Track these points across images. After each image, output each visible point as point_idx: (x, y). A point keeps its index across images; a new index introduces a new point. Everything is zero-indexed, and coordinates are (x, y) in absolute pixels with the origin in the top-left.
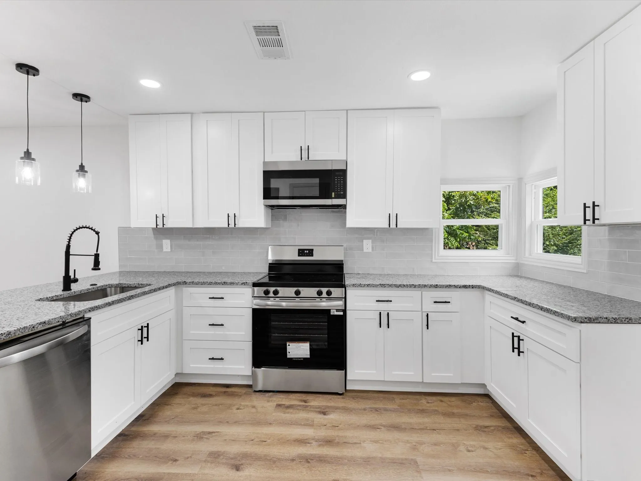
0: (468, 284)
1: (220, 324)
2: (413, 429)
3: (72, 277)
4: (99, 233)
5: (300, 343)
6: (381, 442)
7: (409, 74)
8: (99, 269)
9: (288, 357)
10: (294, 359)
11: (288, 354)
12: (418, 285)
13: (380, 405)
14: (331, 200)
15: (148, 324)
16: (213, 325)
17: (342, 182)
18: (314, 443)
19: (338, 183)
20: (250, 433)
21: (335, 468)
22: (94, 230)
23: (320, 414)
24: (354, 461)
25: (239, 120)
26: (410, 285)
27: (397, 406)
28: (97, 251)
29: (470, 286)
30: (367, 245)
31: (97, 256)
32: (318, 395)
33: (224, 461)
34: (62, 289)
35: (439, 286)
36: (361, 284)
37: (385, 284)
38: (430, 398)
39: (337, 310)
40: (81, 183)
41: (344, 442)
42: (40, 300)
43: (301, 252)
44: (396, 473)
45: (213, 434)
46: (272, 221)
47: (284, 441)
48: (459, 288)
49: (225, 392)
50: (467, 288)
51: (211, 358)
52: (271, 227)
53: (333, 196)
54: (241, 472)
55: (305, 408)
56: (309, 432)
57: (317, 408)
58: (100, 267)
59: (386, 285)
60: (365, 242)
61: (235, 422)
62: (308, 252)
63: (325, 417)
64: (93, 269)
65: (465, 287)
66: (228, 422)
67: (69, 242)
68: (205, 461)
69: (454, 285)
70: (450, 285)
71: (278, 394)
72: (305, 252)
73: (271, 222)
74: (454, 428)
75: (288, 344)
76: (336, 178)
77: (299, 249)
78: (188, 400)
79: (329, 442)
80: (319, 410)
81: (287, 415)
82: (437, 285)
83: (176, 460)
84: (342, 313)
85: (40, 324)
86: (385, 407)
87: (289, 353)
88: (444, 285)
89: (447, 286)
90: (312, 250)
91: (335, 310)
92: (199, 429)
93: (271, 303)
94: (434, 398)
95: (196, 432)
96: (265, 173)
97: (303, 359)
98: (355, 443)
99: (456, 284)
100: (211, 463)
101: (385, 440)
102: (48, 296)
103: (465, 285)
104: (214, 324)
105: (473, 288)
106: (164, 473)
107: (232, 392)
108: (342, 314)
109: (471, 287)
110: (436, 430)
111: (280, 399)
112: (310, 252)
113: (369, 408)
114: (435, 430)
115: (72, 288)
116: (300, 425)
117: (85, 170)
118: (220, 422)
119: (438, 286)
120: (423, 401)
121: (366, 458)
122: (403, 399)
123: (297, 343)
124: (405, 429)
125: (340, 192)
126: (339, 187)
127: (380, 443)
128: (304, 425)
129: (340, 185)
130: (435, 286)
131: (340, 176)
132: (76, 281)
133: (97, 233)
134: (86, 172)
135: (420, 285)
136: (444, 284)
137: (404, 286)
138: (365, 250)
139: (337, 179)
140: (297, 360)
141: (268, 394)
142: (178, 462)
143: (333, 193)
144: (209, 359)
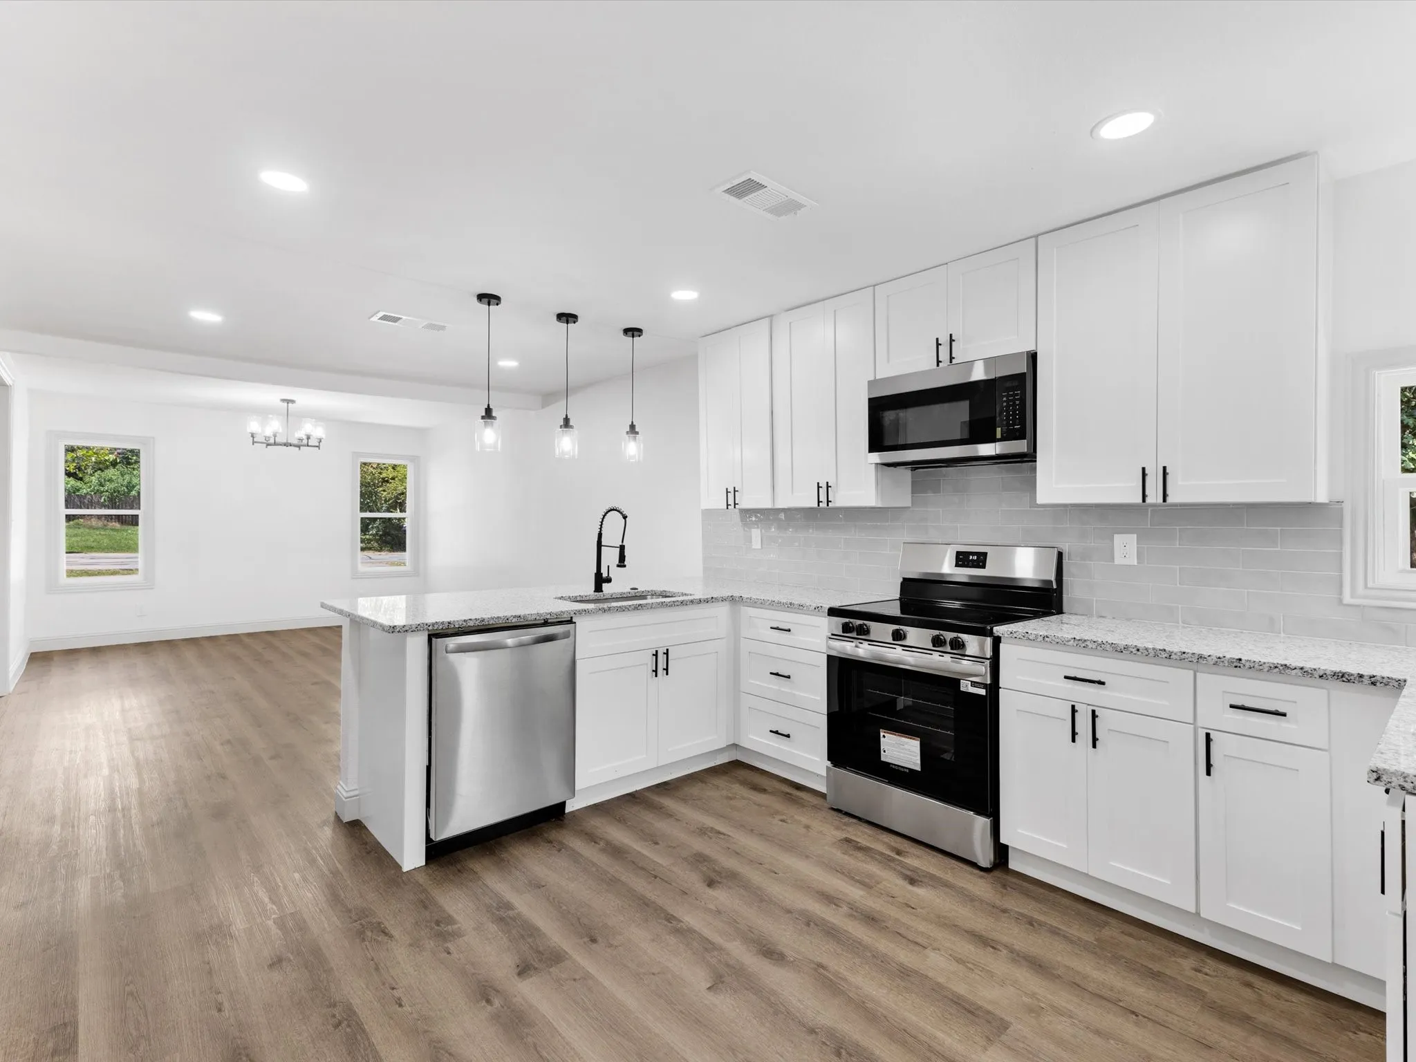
0: (1353, 669)
1: (786, 675)
2: (1079, 986)
3: (605, 575)
4: (626, 517)
5: (903, 737)
6: (970, 965)
7: (1094, 127)
8: (625, 566)
9: (883, 759)
10: (893, 767)
11: (882, 752)
12: (1180, 654)
13: (1053, 920)
14: (992, 445)
15: (667, 650)
16: (777, 674)
17: (1017, 402)
18: (845, 909)
19: (1008, 406)
20: (767, 854)
21: (839, 951)
22: (621, 513)
23: (905, 879)
24: (882, 962)
25: (835, 311)
26: (1154, 649)
27: (1093, 939)
28: (623, 542)
29: (1361, 676)
30: (1126, 547)
31: (622, 548)
32: (935, 854)
33: (705, 869)
34: (594, 589)
35: (1248, 665)
36: (1027, 633)
37: (1085, 641)
38: (1211, 964)
39: (974, 684)
40: (632, 448)
41: (898, 933)
42: (561, 598)
43: (963, 559)
44: (940, 1015)
45: (722, 836)
46: (912, 493)
47: (804, 886)
48: (1321, 677)
49: (788, 793)
50: (1349, 681)
51: (774, 730)
52: (910, 505)
53: (999, 436)
54: (711, 890)
55: (886, 861)
56: (855, 893)
57: (909, 870)
58: (626, 563)
59: (1088, 643)
60: (1118, 539)
61: (761, 834)
62: (975, 558)
63: (910, 887)
64: (618, 566)
65: (1342, 676)
66: (752, 830)
67: (601, 529)
68: (684, 859)
69: (1302, 668)
70: (1286, 665)
71: (865, 825)
72: (971, 558)
73: (912, 496)
74: (1205, 1038)
75: (882, 734)
76: (1004, 396)
77: (957, 552)
78: (730, 785)
79: (871, 919)
80: (909, 873)
81: (846, 857)
82: (1240, 660)
83: (656, 843)
84: (984, 690)
85: (515, 617)
86: (1059, 927)
87: (884, 751)
88: (1264, 663)
89: (1276, 667)
90: (985, 554)
91: (970, 683)
92: (709, 822)
93: (862, 651)
94: (1233, 971)
95: (704, 824)
96: (872, 402)
97: (907, 771)
98: (917, 943)
99: (1309, 665)
100: (689, 864)
101: (983, 968)
102: (571, 596)
103: (1340, 672)
104: (780, 673)
105: (1374, 684)
106: (635, 850)
107: (796, 796)
108: (984, 694)
109: (1366, 681)
110: (1140, 1017)
111: (859, 833)
112: (980, 560)
113: (1016, 912)
114: (1137, 1016)
115: (603, 589)
116: (853, 878)
117: (637, 430)
118: (741, 826)
119: (1243, 662)
120: (1187, 964)
121: (909, 969)
122: (1130, 935)
123: (899, 735)
124: (1059, 977)
125: (1014, 424)
126: (1011, 415)
127: (967, 967)
128: (858, 881)
129: (1014, 411)
130: (1232, 662)
131: (1014, 389)
132: (609, 580)
133: (625, 517)
134: (637, 433)
135: (1184, 653)
136: (1263, 661)
137: (1138, 650)
138: (1118, 560)
139: (1008, 396)
140: (898, 770)
141: (847, 819)
142: (657, 846)
143: (999, 430)
144: (771, 731)
